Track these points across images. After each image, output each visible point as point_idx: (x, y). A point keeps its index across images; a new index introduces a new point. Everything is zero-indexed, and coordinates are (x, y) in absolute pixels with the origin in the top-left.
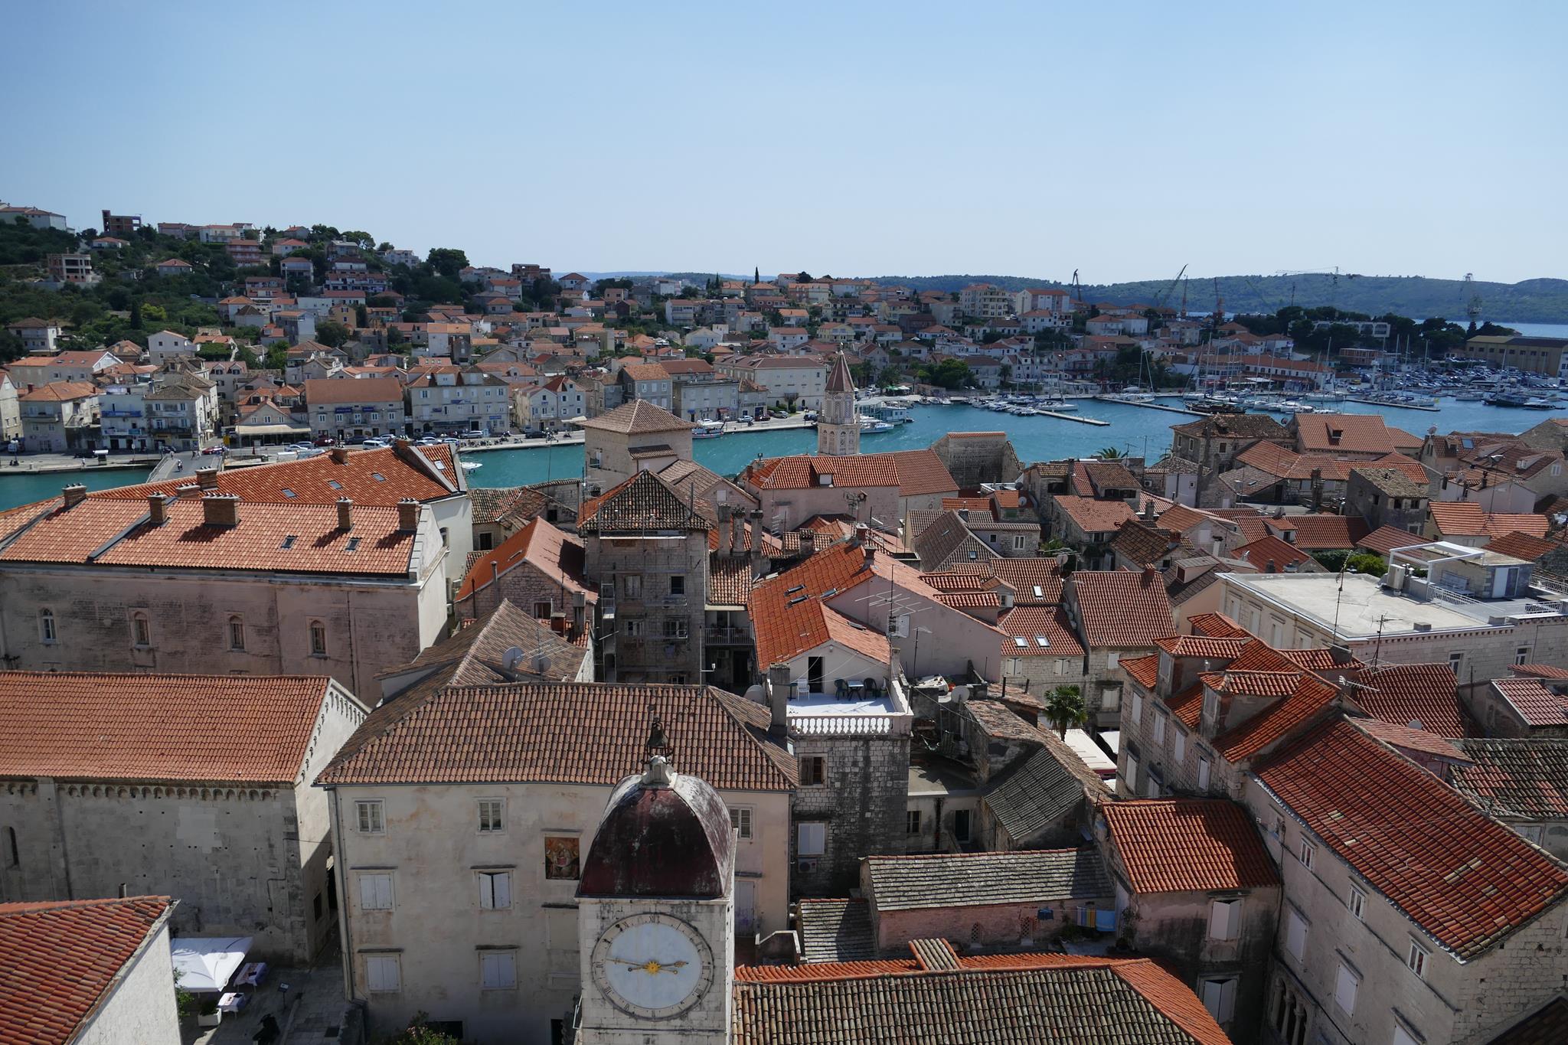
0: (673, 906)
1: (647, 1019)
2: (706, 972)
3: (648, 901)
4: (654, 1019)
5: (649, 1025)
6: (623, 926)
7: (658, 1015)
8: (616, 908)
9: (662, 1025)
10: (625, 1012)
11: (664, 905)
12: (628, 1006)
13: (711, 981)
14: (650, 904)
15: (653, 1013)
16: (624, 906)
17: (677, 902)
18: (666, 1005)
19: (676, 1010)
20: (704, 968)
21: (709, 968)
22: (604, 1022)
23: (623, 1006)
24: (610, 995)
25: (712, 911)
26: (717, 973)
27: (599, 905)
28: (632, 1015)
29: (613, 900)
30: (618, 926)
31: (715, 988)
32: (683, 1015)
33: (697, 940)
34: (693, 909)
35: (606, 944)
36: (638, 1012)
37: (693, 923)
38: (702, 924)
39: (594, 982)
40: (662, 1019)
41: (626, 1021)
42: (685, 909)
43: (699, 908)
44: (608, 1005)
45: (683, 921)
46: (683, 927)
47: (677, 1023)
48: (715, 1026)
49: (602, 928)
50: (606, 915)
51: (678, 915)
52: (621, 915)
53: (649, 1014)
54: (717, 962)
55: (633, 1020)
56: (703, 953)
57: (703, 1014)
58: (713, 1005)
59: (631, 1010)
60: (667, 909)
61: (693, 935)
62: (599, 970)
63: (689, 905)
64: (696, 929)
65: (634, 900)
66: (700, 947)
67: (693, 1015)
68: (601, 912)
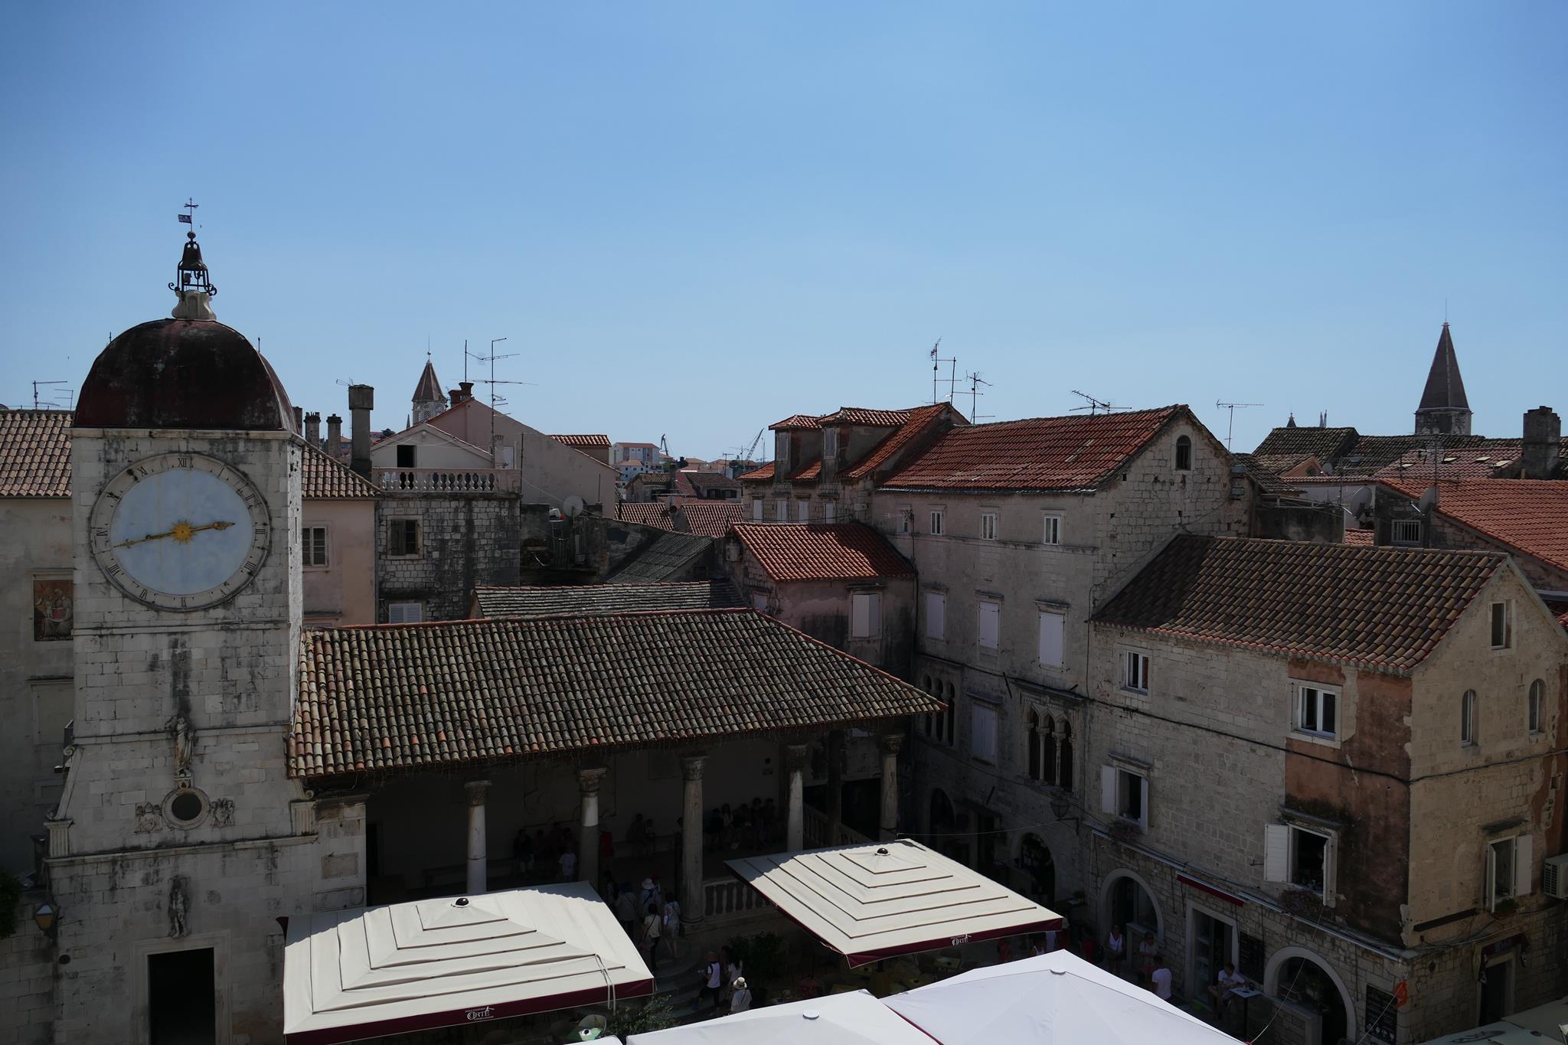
0: (212, 442)
1: (175, 610)
2: (261, 537)
3: (175, 433)
4: (186, 610)
5: (178, 618)
6: (138, 474)
7: (190, 603)
8: (129, 445)
9: (196, 618)
10: (141, 601)
11: (200, 440)
12: (145, 592)
13: (268, 550)
14: (177, 438)
15: (183, 600)
16: (140, 441)
17: (218, 434)
18: (203, 589)
19: (217, 596)
20: (257, 532)
21: (263, 532)
22: (108, 618)
23: (138, 593)
24: (118, 576)
25: (268, 450)
26: (276, 538)
27: (101, 442)
28: (151, 606)
29: (124, 431)
30: (130, 472)
31: (273, 560)
32: (227, 602)
33: (247, 492)
34: (241, 446)
35: (112, 501)
36: (159, 601)
37: (242, 467)
38: (254, 468)
39: (93, 557)
40: (195, 609)
41: (142, 615)
42: (230, 447)
43: (250, 445)
44: (114, 593)
45: (227, 464)
46: (226, 473)
47: (219, 613)
48: (274, 614)
49: (106, 476)
50: (112, 456)
51: (221, 454)
52: (133, 456)
53: (177, 604)
54: (276, 523)
55: (152, 613)
56: (256, 510)
57: (256, 599)
58: (271, 585)
59: (150, 598)
60: (204, 447)
61: (240, 485)
62: (101, 540)
63: (235, 440)
64: (245, 475)
65: (155, 431)
66: (251, 501)
67: (242, 600)
68: (106, 452)
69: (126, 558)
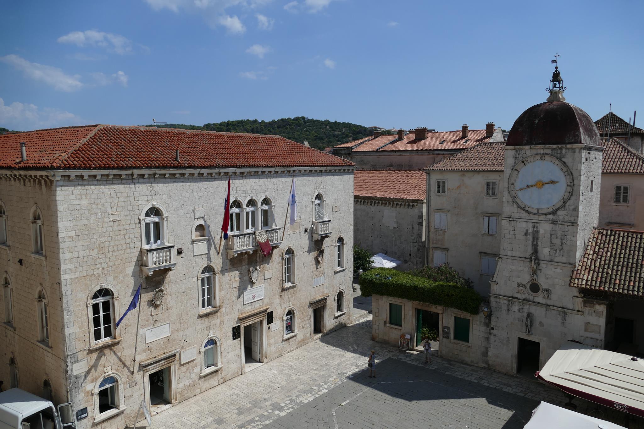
0: (552, 150)
1: (535, 214)
2: (569, 188)
3: (539, 147)
4: (539, 214)
5: (536, 217)
6: (525, 162)
7: (541, 212)
8: (523, 152)
9: (542, 218)
10: (524, 209)
11: (547, 149)
12: (525, 206)
13: (571, 193)
14: (540, 149)
15: (538, 210)
16: (527, 150)
17: (554, 146)
18: (545, 207)
19: (551, 210)
20: (568, 186)
21: (570, 186)
22: (513, 214)
23: (523, 206)
24: (517, 200)
25: (574, 152)
26: (575, 188)
27: (514, 151)
28: (527, 212)
29: (521, 147)
30: (523, 162)
31: (573, 198)
32: (554, 213)
33: (565, 169)
34: (564, 151)
35: (516, 172)
36: (530, 210)
37: (563, 160)
38: (568, 160)
39: (509, 192)
40: (542, 214)
41: (524, 215)
42: (559, 151)
43: (567, 150)
44: (515, 206)
45: (557, 158)
46: (557, 162)
47: (551, 217)
48: (572, 220)
49: (515, 163)
50: (517, 156)
51: (555, 154)
52: (524, 156)
53: (536, 212)
54: (575, 182)
55: (527, 214)
56: (568, 177)
57: (565, 213)
58: (572, 207)
59: (527, 209)
60: (549, 151)
61: (562, 167)
62: (512, 186)
63: (561, 149)
64: (564, 163)
65: (532, 146)
66: (566, 173)
67: (560, 213)
68: (515, 155)
69: (520, 194)
